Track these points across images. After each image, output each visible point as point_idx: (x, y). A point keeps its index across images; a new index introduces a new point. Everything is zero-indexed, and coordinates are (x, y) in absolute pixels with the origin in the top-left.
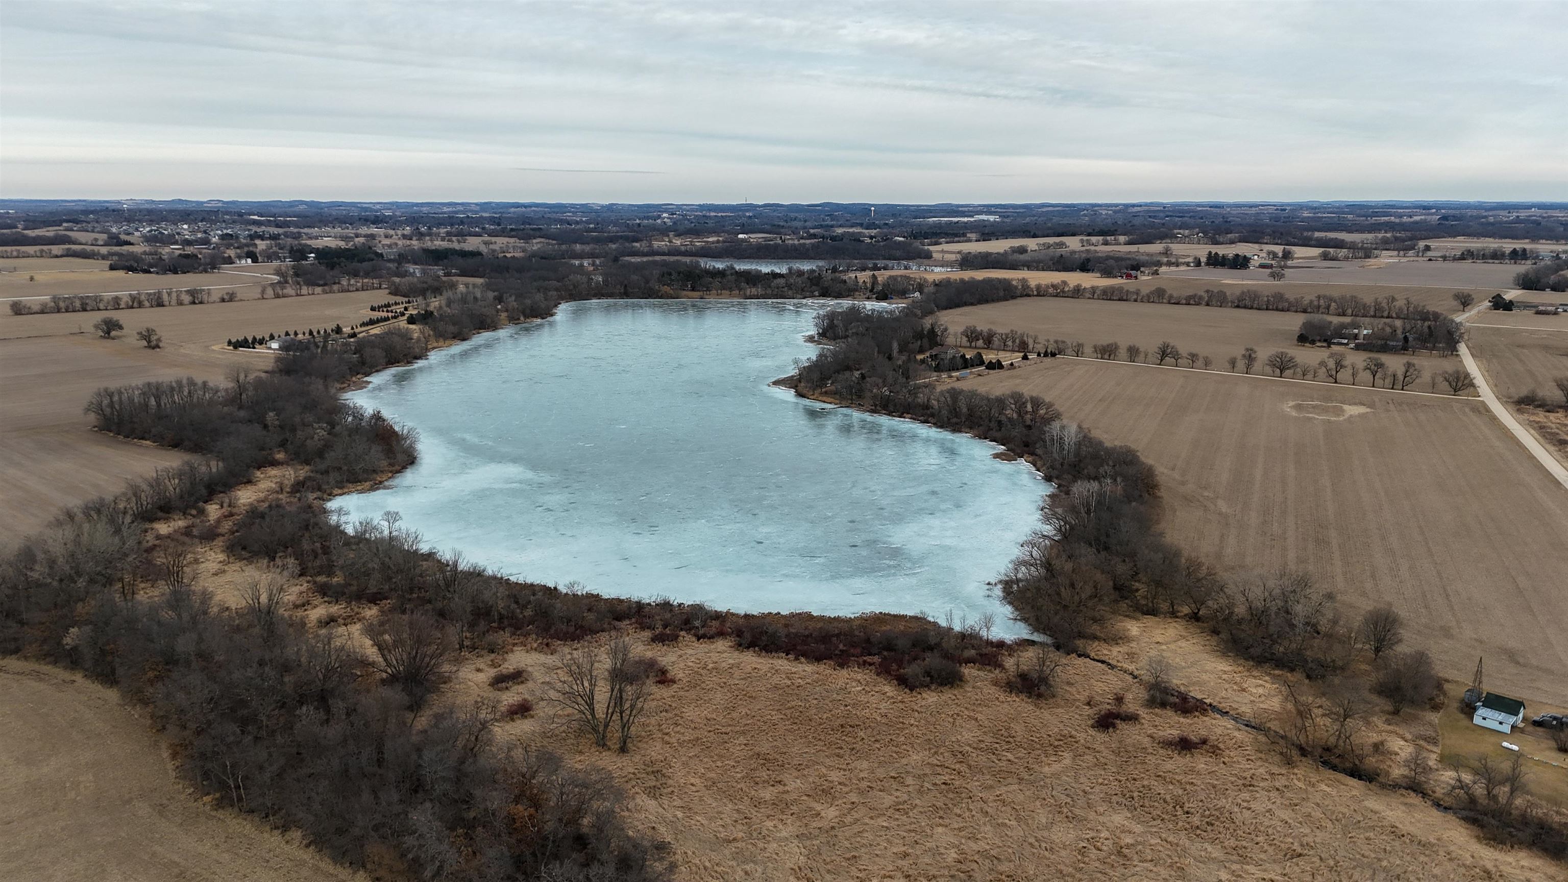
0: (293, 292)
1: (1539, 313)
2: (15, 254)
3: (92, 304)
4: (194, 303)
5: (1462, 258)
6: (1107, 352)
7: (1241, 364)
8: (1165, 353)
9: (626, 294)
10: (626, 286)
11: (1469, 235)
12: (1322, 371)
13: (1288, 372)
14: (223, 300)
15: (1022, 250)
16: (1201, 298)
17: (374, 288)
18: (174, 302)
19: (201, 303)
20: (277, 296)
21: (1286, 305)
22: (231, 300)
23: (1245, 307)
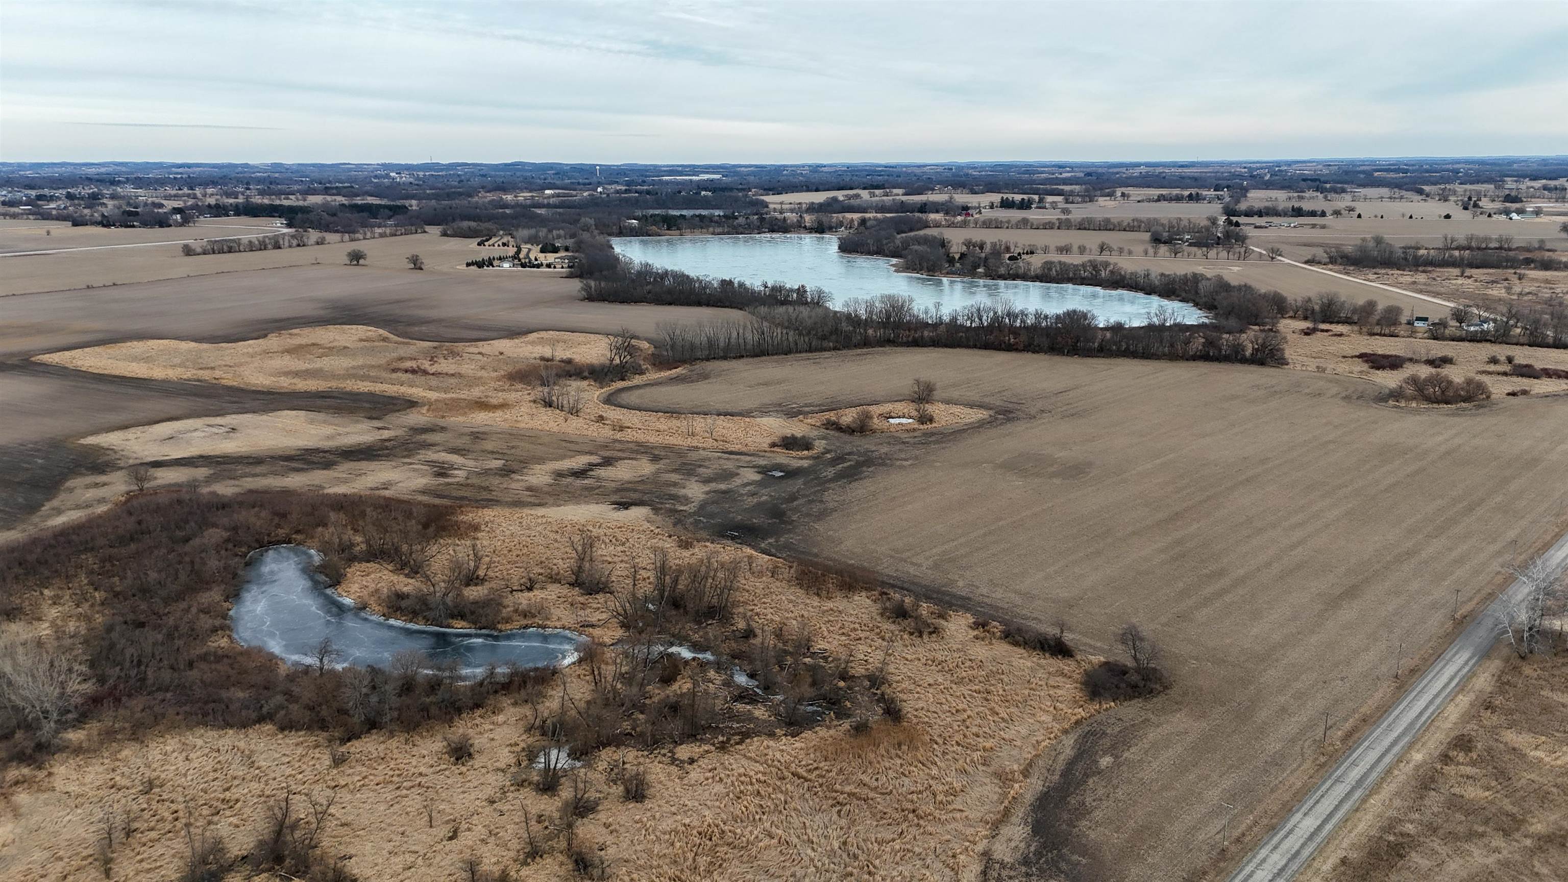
1: (1256, 227)
5: (1158, 200)
11: (1136, 186)
13: (1178, 255)
15: (835, 199)
16: (1053, 224)
17: (412, 233)
21: (1112, 227)
23: (1085, 229)
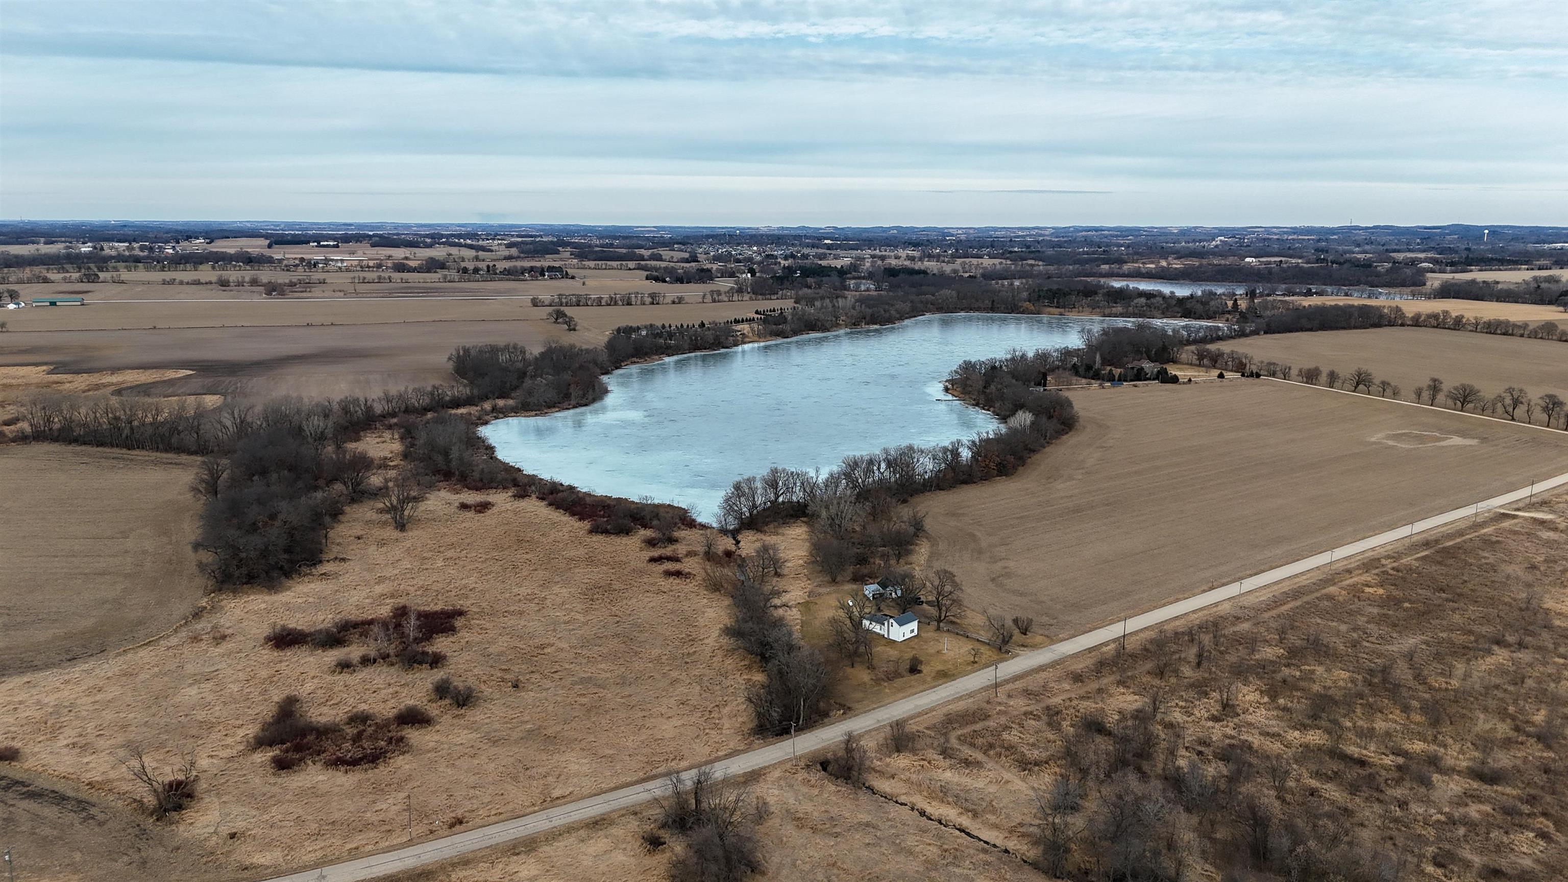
0: (726, 299)
2: (604, 266)
3: (583, 301)
4: (653, 303)
6: (1311, 376)
7: (1426, 395)
8: (1361, 381)
9: (993, 309)
10: (993, 301)
12: (1499, 408)
13: (1469, 407)
14: (674, 302)
18: (639, 302)
19: (658, 304)
20: (714, 301)
22: (679, 303)
